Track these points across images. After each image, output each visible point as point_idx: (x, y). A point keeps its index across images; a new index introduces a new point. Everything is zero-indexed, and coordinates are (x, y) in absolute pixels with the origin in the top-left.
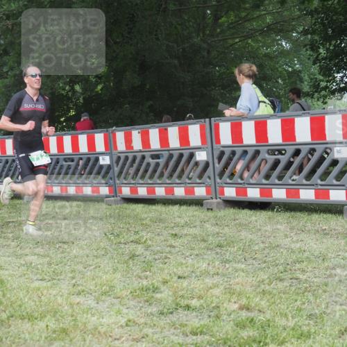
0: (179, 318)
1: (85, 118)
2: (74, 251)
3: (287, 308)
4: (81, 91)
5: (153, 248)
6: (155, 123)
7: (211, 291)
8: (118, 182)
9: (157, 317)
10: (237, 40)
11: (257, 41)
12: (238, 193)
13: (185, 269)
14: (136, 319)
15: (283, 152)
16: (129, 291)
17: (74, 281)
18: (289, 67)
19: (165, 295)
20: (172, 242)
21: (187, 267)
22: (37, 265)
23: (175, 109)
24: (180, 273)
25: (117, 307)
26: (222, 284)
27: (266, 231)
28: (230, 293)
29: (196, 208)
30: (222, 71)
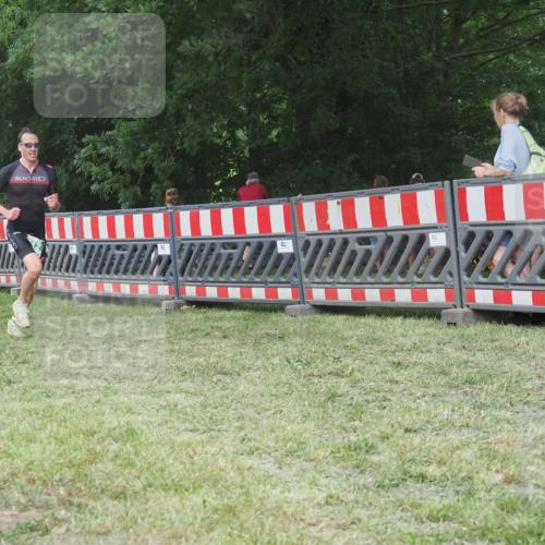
0: (407, 495)
1: (254, 180)
2: (242, 388)
4: (246, 138)
5: (363, 384)
6: (362, 187)
7: (458, 452)
8: (305, 280)
9: (375, 492)
10: (491, 56)
11: (524, 57)
12: (496, 298)
13: (415, 417)
14: (340, 495)
16: (329, 451)
17: (242, 434)
19: (385, 457)
20: (394, 374)
21: (418, 414)
22: (186, 407)
23: (393, 166)
24: (408, 424)
25: (311, 475)
26: (475, 443)
28: (488, 456)
29: (431, 321)
30: (468, 105)
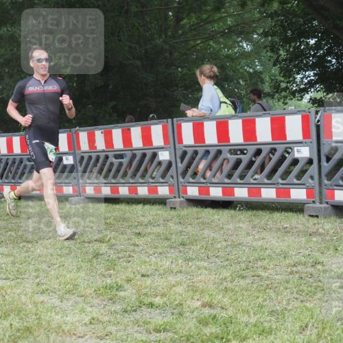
0: (142, 316)
2: (39, 251)
3: (249, 305)
5: (117, 247)
6: (118, 123)
7: (174, 288)
8: (81, 181)
9: (121, 315)
10: (199, 42)
11: (218, 43)
12: (200, 192)
13: (148, 267)
14: (99, 318)
15: (245, 152)
16: (93, 289)
17: (38, 280)
18: (251, 68)
19: (129, 293)
20: (136, 240)
21: (150, 265)
23: (138, 109)
24: (143, 272)
25: (81, 306)
26: (185, 282)
27: (228, 229)
28: (193, 290)
29: (160, 207)
30: (185, 72)
